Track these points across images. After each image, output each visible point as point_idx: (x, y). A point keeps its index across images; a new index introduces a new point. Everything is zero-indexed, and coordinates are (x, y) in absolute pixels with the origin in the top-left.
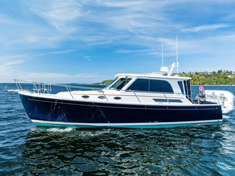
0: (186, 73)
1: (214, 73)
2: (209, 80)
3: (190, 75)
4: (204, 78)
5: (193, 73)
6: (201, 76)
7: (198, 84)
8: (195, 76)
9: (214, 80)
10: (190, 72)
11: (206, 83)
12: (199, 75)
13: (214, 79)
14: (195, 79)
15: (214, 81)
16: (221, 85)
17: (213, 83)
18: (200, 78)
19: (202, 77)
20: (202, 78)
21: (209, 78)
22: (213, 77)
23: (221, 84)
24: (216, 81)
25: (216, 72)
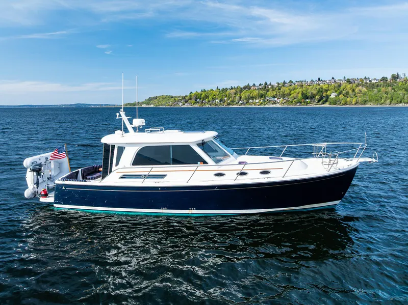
0: (325, 81)
1: (384, 79)
2: (375, 94)
3: (337, 85)
4: (366, 90)
5: (340, 80)
6: (358, 85)
7: (353, 103)
8: (346, 86)
9: (385, 95)
10: (333, 78)
11: (371, 101)
12: (354, 85)
13: (387, 93)
14: (347, 93)
15: (386, 97)
16: (401, 105)
17: (385, 101)
18: (357, 91)
19: (360, 88)
20: (360, 90)
21: (375, 90)
22: (383, 89)
23: (401, 102)
24: (389, 96)
25: (388, 78)
